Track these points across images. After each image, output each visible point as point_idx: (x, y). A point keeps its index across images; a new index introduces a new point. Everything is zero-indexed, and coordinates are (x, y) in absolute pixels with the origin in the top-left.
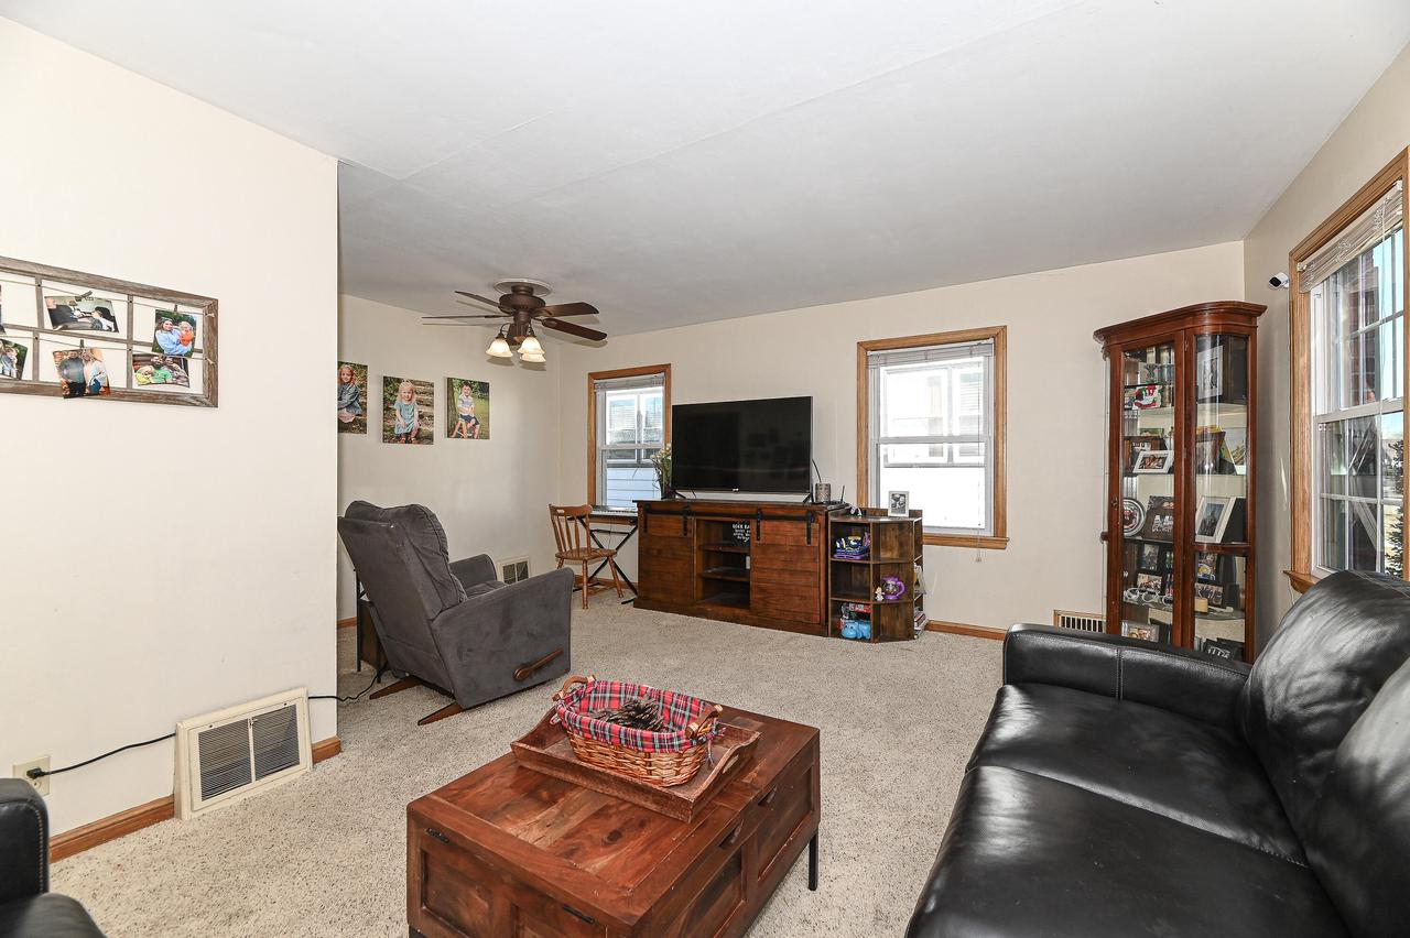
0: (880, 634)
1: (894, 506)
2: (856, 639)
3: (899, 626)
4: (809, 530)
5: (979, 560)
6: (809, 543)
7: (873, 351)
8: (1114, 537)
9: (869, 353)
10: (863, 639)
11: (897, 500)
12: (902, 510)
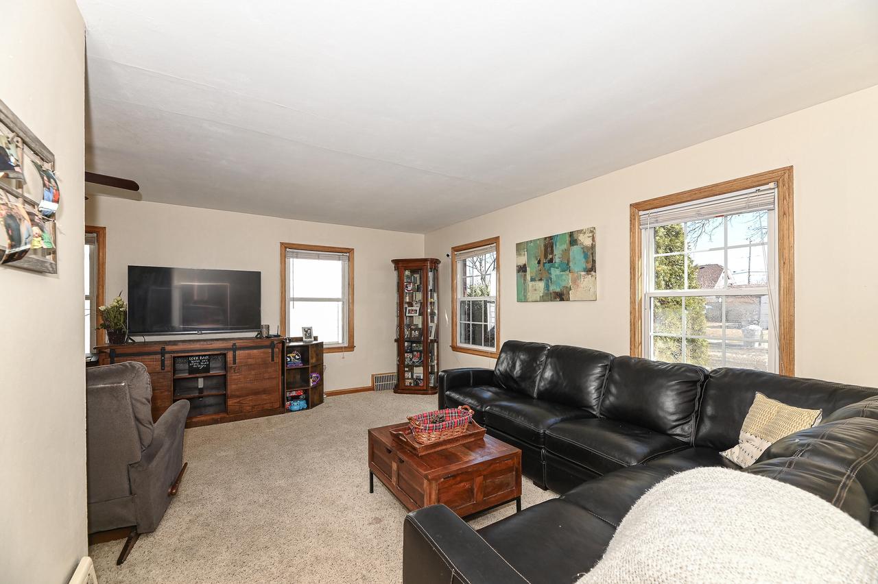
0: (311, 404)
1: (306, 335)
2: (300, 410)
3: (316, 398)
4: (273, 352)
5: (343, 358)
6: (273, 360)
7: (289, 249)
8: (400, 341)
9: (287, 249)
10: (303, 409)
11: (307, 332)
12: (310, 337)
